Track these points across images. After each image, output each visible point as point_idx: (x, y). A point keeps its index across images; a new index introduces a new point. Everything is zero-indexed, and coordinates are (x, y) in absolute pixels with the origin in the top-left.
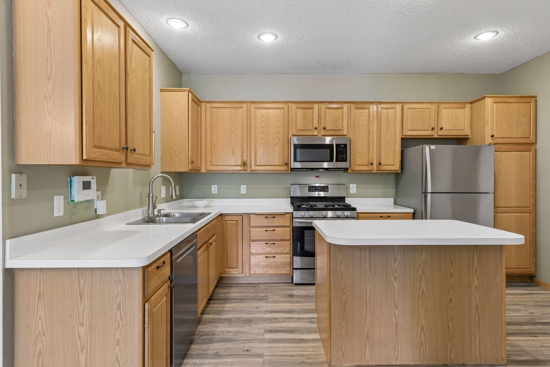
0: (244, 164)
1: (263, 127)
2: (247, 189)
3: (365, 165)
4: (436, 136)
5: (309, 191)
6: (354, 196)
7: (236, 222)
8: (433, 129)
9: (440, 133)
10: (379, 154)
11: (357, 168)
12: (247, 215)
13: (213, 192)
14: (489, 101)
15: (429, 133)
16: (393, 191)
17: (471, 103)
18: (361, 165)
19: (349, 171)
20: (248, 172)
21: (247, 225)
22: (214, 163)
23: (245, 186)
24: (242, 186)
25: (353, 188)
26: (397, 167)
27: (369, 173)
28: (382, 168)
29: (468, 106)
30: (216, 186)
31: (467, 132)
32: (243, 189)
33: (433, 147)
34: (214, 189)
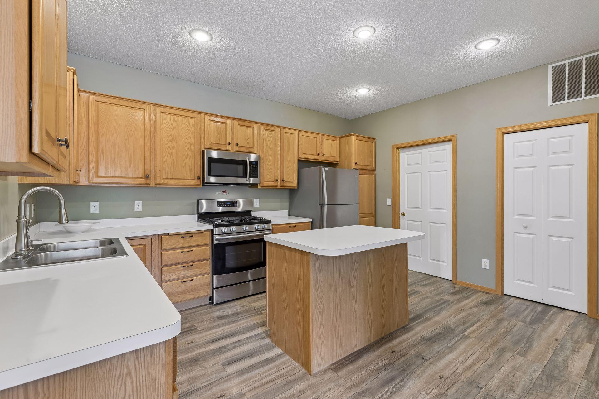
0: (147, 177)
1: (171, 135)
2: (143, 205)
3: (271, 182)
4: (320, 161)
5: (218, 207)
6: (258, 210)
7: (143, 246)
8: (319, 154)
9: (323, 158)
10: (282, 172)
11: (265, 184)
12: (157, 237)
13: (92, 211)
14: (353, 138)
15: (316, 157)
16: (287, 204)
17: (340, 138)
18: (269, 182)
19: (259, 187)
20: (151, 186)
21: (157, 249)
22: (101, 174)
23: (141, 203)
24: (136, 203)
25: (257, 203)
26: (295, 184)
27: (274, 189)
28: (286, 184)
29: (338, 139)
30: (97, 204)
31: (338, 159)
32: (138, 206)
33: (327, 169)
34: (95, 207)
